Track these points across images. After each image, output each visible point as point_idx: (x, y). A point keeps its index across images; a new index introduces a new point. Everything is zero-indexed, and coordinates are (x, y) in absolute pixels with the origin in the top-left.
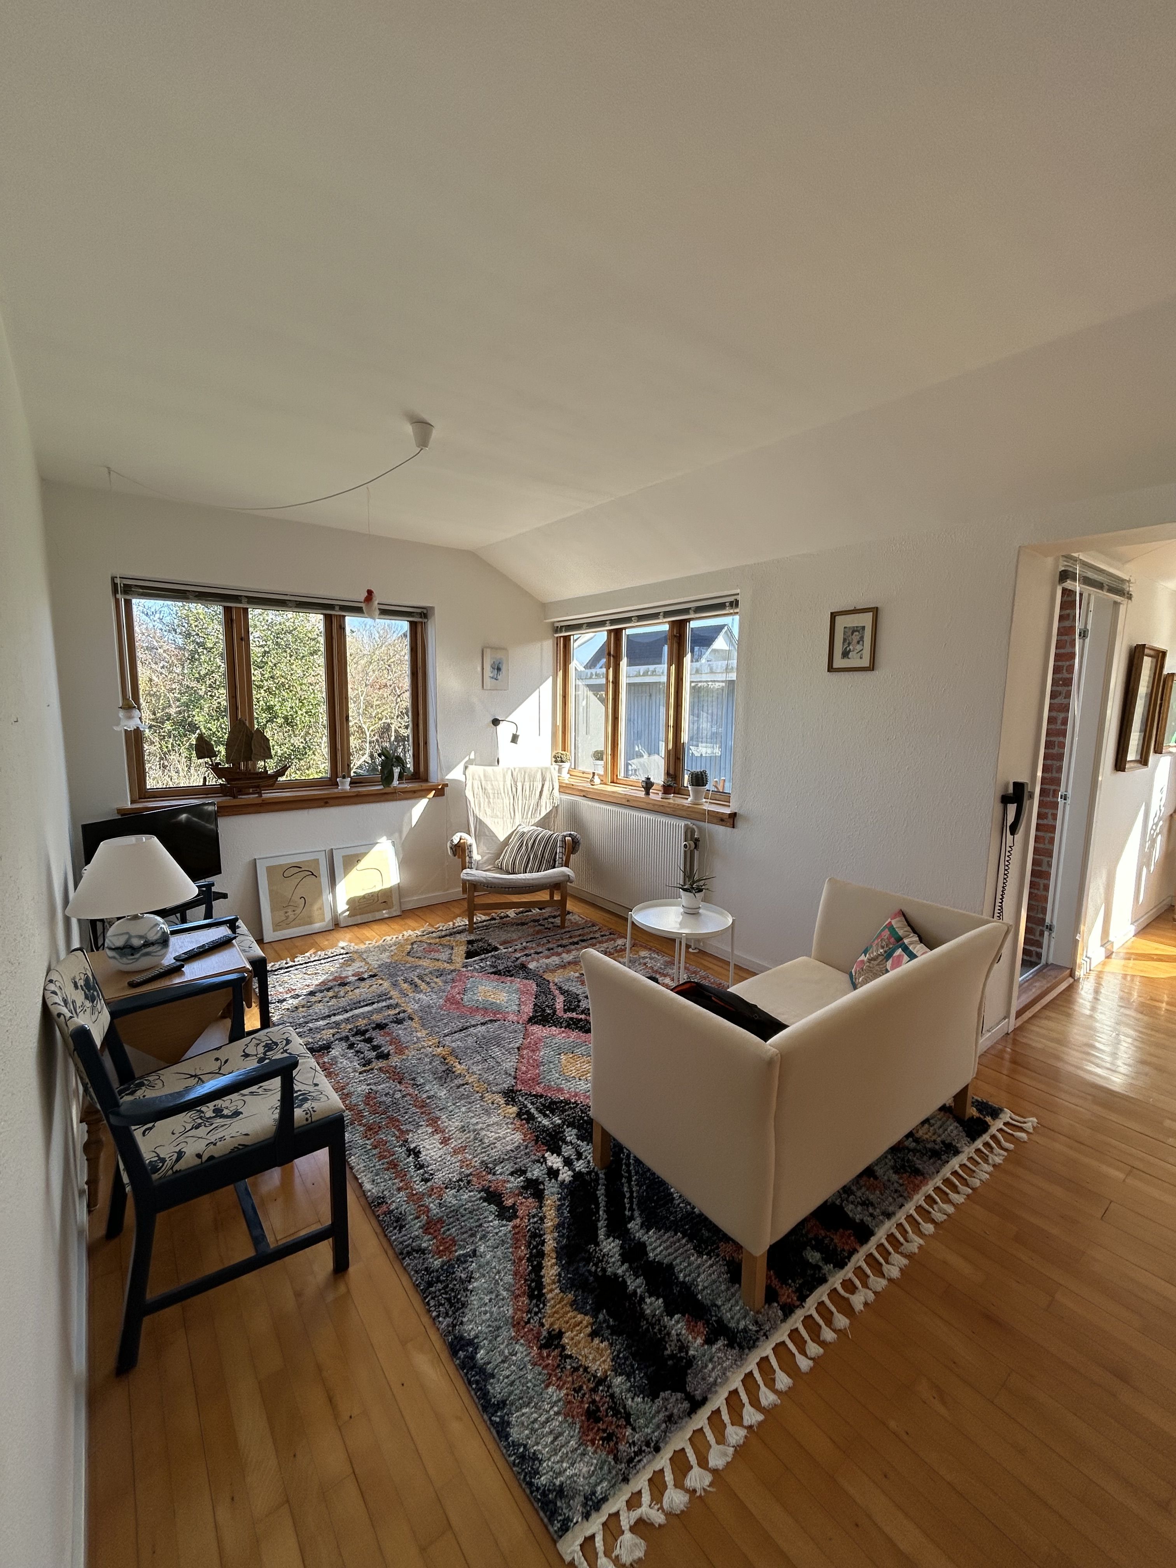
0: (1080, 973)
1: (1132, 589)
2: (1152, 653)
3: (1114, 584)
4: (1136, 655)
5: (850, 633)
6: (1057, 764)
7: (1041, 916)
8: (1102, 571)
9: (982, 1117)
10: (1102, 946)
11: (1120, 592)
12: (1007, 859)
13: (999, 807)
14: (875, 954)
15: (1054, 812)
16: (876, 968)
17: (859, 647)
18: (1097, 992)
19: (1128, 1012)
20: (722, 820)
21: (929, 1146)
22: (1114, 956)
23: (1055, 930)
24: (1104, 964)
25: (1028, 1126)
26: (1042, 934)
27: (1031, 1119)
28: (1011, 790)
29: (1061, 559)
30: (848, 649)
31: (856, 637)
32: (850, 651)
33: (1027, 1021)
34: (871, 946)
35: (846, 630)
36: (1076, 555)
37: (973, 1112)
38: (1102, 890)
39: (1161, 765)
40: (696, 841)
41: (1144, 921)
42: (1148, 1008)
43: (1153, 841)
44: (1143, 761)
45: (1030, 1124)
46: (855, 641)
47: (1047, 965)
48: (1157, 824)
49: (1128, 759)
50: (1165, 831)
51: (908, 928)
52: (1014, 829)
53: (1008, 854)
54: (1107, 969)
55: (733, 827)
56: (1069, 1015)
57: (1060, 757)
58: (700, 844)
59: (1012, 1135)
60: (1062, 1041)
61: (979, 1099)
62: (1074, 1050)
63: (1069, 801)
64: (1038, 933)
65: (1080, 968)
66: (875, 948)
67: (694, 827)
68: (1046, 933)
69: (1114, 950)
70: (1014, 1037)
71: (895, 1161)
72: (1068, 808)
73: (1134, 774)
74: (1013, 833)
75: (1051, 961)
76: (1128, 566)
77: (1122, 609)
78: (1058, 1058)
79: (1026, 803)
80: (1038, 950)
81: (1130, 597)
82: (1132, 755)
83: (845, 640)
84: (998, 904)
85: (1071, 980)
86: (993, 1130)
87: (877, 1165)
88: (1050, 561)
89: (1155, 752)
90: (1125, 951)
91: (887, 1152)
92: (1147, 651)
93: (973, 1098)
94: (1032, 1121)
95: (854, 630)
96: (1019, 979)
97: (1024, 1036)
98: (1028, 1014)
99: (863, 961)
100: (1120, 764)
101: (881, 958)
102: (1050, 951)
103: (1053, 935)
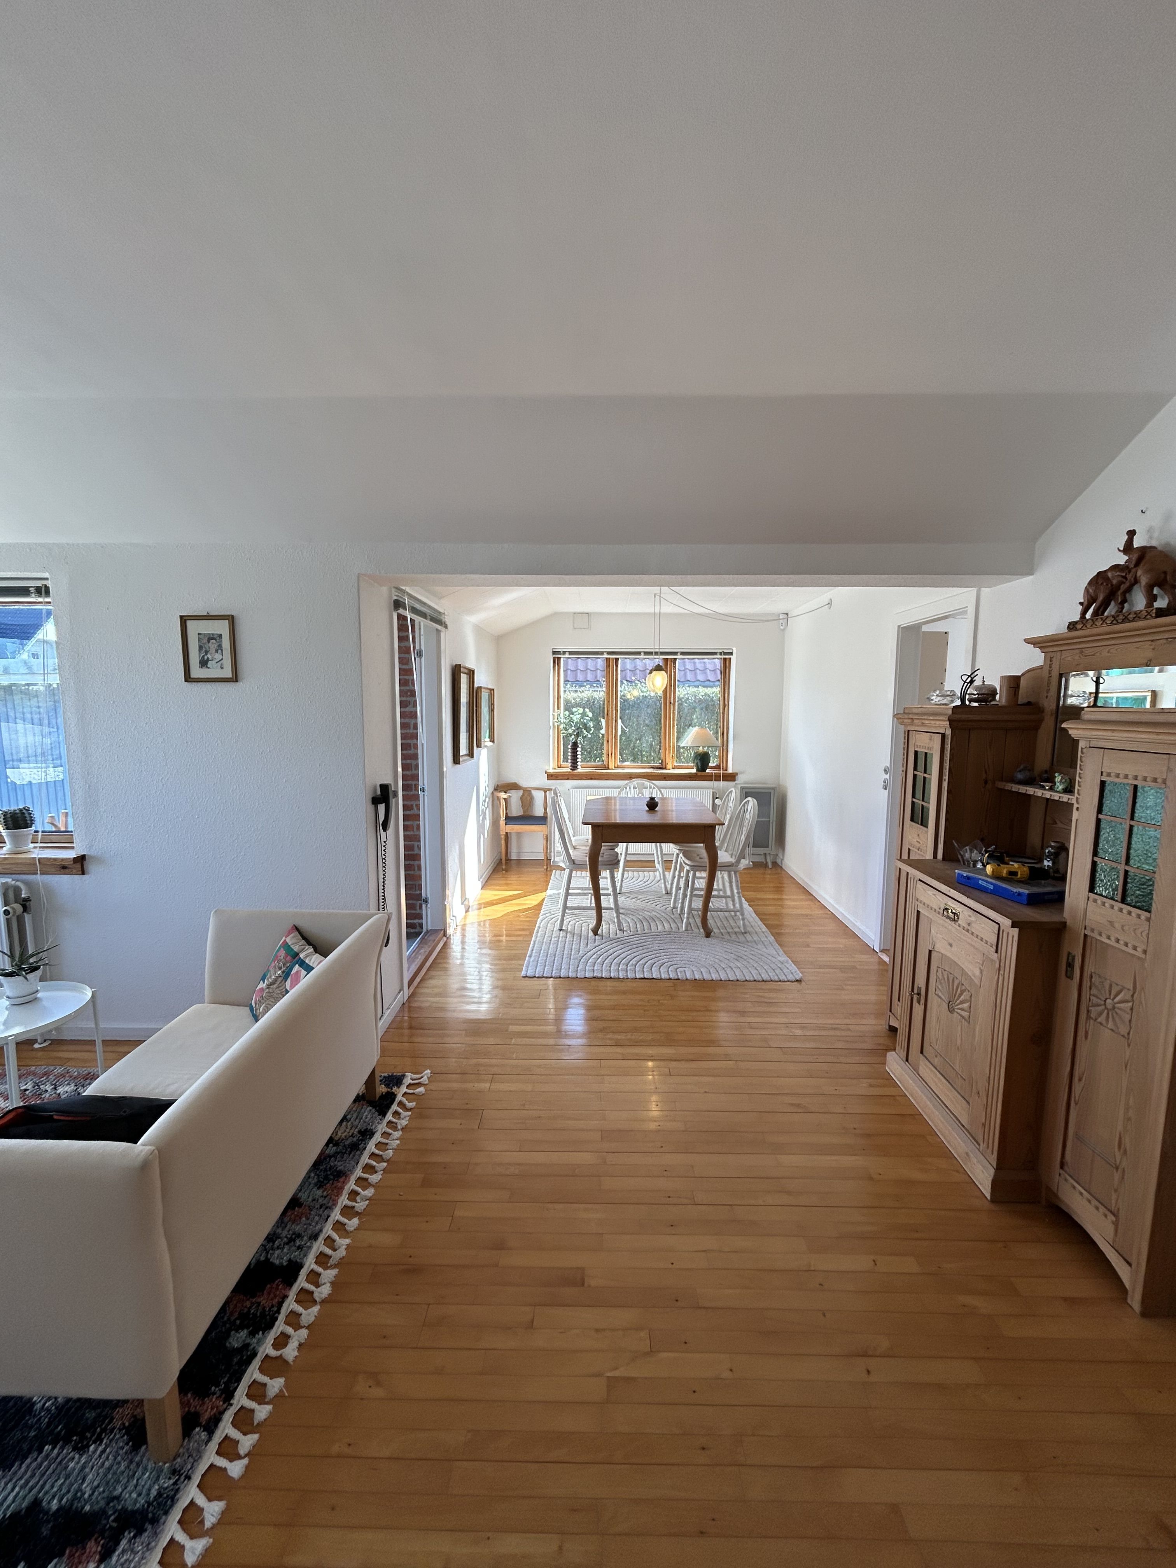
0: (450, 931)
1: (447, 620)
2: (466, 671)
3: (435, 615)
4: (456, 671)
5: (205, 640)
6: (414, 762)
7: (418, 892)
8: (424, 604)
9: (389, 1090)
10: (462, 904)
11: (439, 622)
12: (383, 853)
13: (371, 807)
14: (273, 977)
15: (417, 803)
16: (276, 991)
17: (218, 656)
18: (463, 942)
19: (484, 951)
20: (64, 867)
21: (347, 1143)
22: (470, 909)
23: (429, 901)
24: (465, 918)
25: (425, 1080)
26: (421, 908)
27: (426, 1072)
28: (379, 792)
29: (393, 590)
30: (206, 657)
31: (213, 645)
32: (208, 660)
33: (417, 987)
34: (268, 970)
35: (201, 636)
36: (403, 588)
37: (382, 1089)
38: (457, 861)
39: (483, 755)
40: (25, 905)
41: (485, 876)
42: (495, 944)
43: (484, 814)
44: (471, 754)
45: (425, 1077)
46: (213, 650)
47: (427, 932)
48: (484, 801)
49: (461, 754)
50: (490, 806)
51: (303, 942)
52: (385, 826)
53: (383, 848)
54: (468, 921)
55: (83, 873)
56: (445, 969)
57: (415, 756)
58: (32, 904)
59: (414, 1093)
60: (444, 994)
61: (386, 1075)
62: (452, 997)
63: (426, 793)
64: (418, 908)
65: (450, 927)
66: (272, 972)
67: (18, 883)
68: (424, 906)
69: (471, 905)
70: (408, 1006)
71: (318, 1176)
72: (426, 798)
73: (466, 764)
74: (385, 830)
75: (430, 928)
76: (442, 601)
77: (442, 635)
78: (443, 1009)
79: (393, 801)
80: (420, 921)
81: (446, 627)
82: (463, 750)
83: (201, 648)
84: (381, 894)
85: (445, 939)
86: (399, 1098)
87: (300, 1191)
88: (385, 589)
89: (478, 746)
90: (477, 903)
91: (310, 1172)
92: (462, 670)
93: (381, 1076)
94: (427, 1074)
95: (211, 638)
96: (406, 953)
97: (416, 1001)
98: (415, 983)
99: (262, 989)
100: (456, 760)
101: (280, 979)
102: (428, 921)
103: (429, 906)
